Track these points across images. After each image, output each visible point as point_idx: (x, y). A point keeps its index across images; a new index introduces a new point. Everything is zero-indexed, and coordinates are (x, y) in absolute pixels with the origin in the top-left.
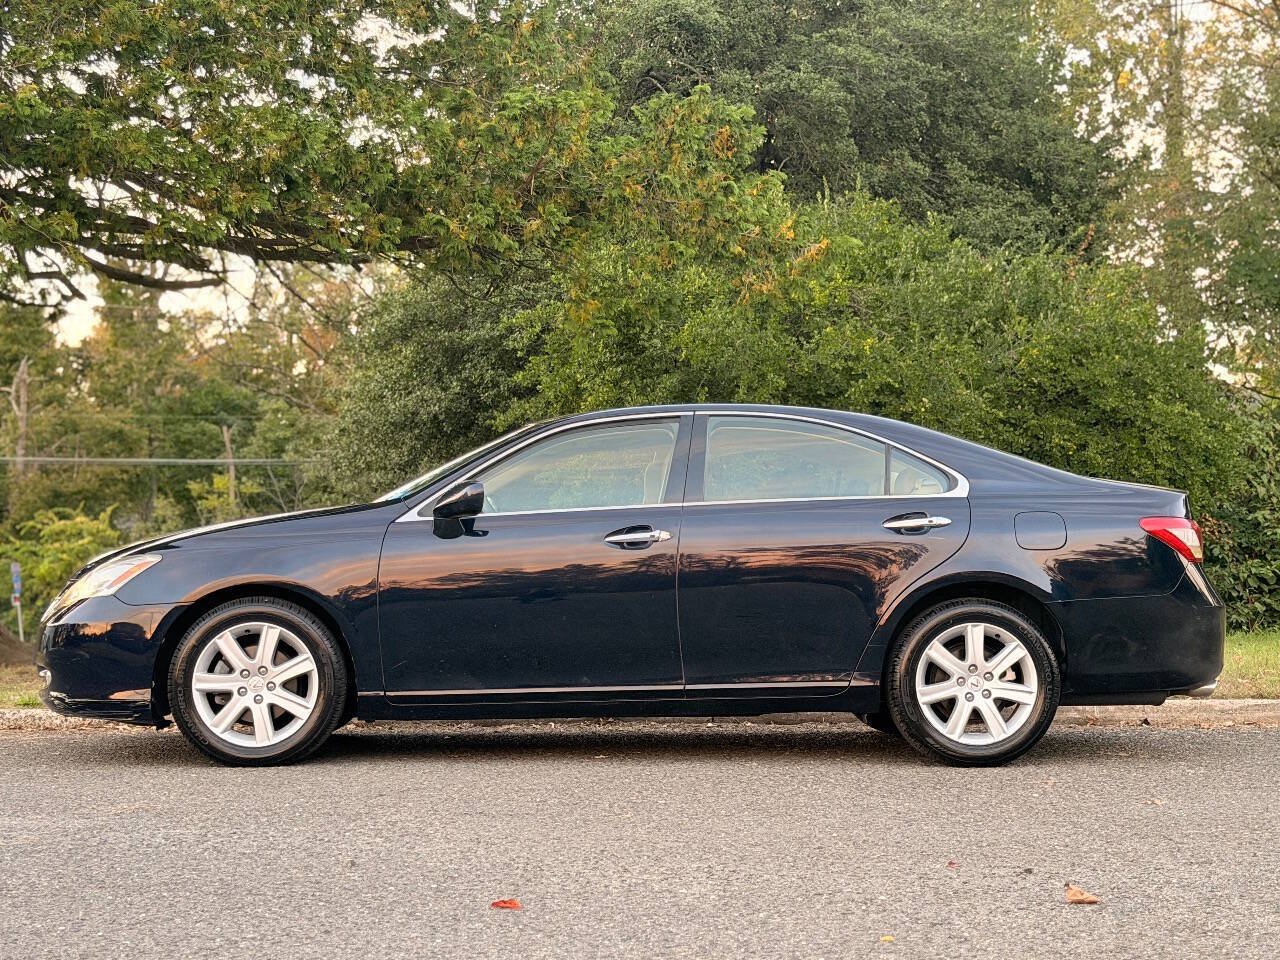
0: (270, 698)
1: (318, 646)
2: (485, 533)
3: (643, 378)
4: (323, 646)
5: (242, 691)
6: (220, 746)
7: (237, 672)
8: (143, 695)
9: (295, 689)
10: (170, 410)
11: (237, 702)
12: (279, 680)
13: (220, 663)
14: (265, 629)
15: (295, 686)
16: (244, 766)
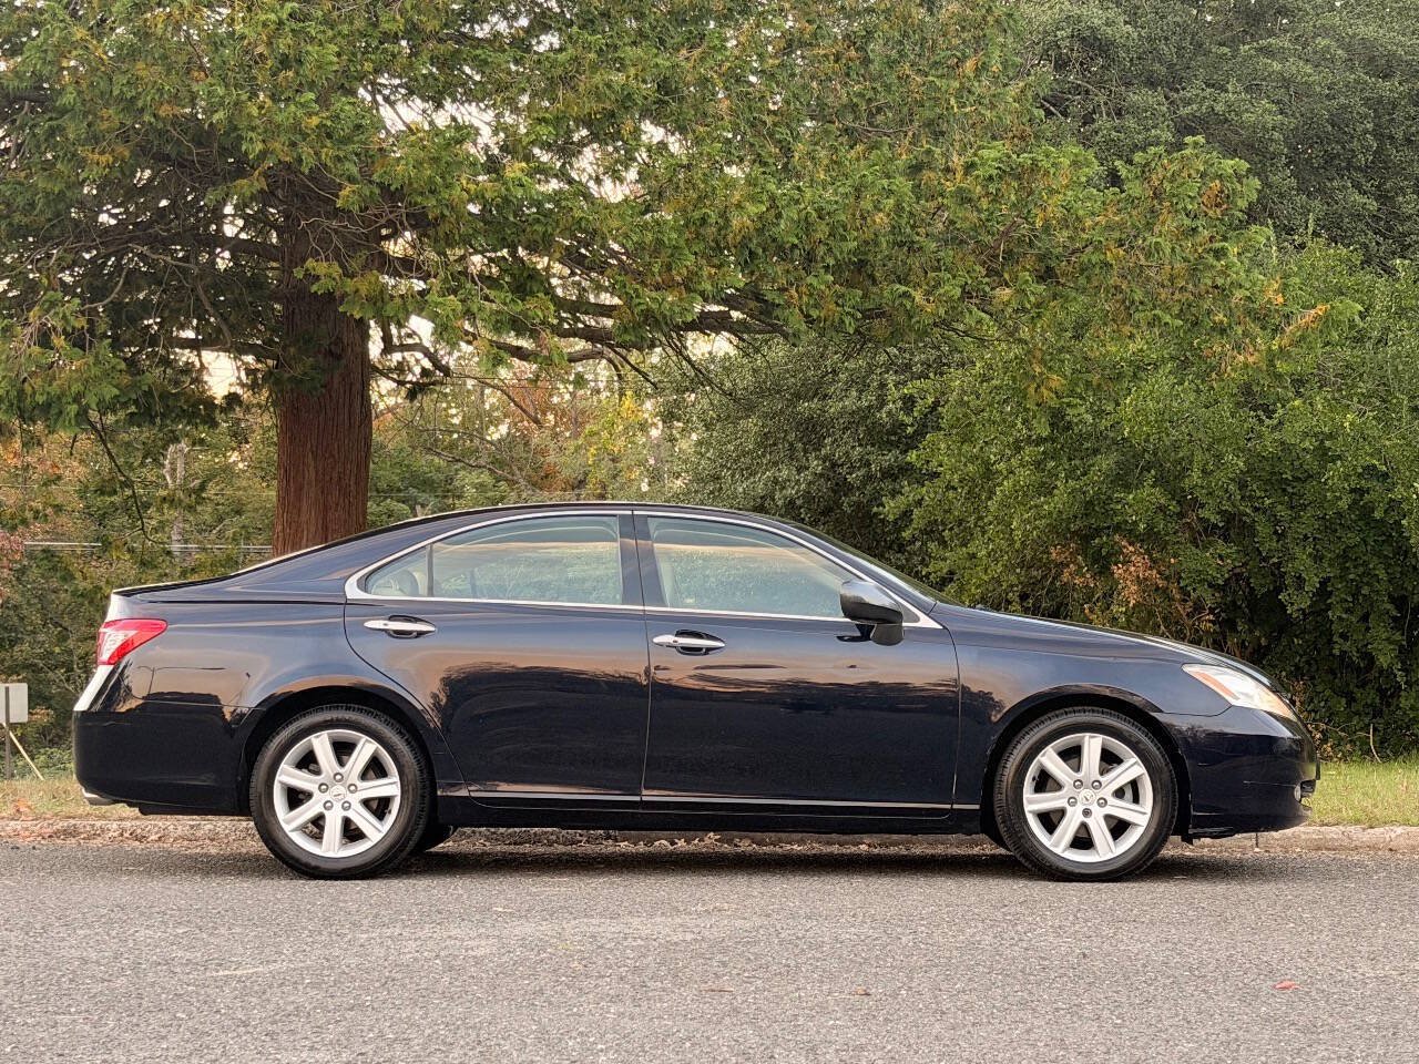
3: (1070, 459)
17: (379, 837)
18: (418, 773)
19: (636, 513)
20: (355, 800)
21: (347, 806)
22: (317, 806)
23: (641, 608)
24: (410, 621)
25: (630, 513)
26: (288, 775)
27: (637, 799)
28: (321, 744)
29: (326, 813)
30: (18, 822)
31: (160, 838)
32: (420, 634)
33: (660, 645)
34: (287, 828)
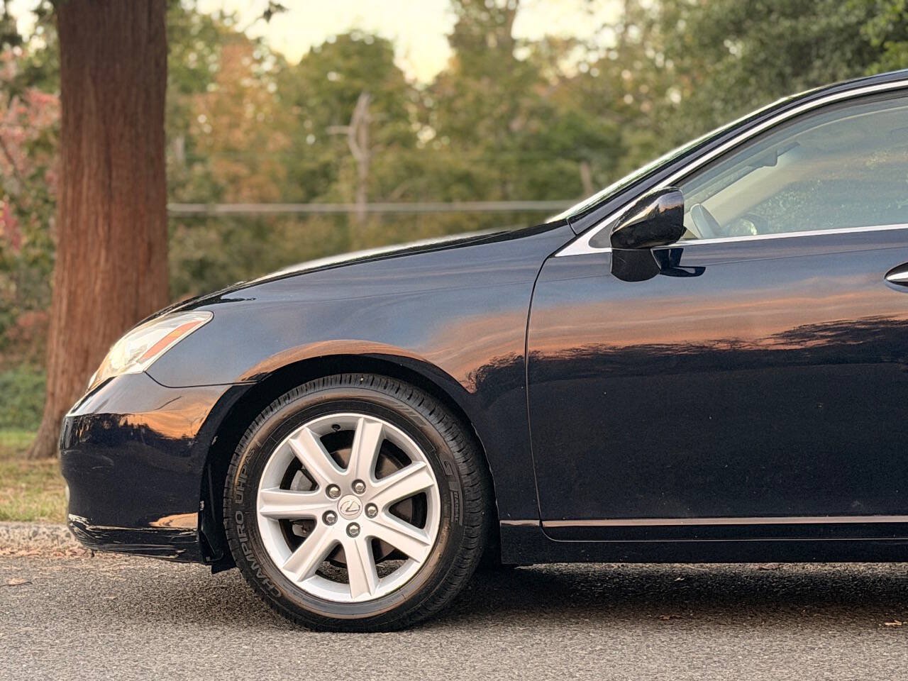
0: (370, 528)
1: (438, 450)
2: (700, 271)
4: (445, 449)
5: (329, 517)
6: (297, 599)
7: (322, 489)
8: (186, 522)
9: (410, 514)
10: (525, 148)
11: (324, 532)
12: (382, 501)
13: (299, 474)
14: (361, 422)
15: (408, 510)
16: (333, 631)
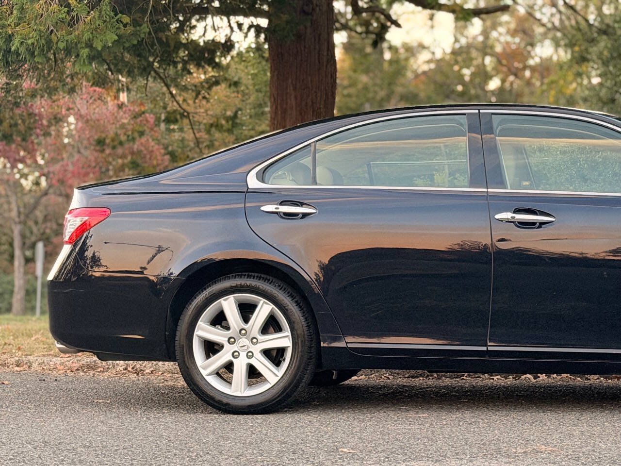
17: (276, 379)
18: (305, 328)
19: (481, 111)
20: (257, 349)
21: (250, 355)
22: (227, 355)
23: (485, 190)
24: (297, 205)
25: (477, 111)
26: (204, 330)
27: (484, 348)
28: (229, 305)
29: (234, 360)
30: (59, 359)
31: (152, 371)
32: (305, 215)
33: (500, 220)
34: (204, 373)
